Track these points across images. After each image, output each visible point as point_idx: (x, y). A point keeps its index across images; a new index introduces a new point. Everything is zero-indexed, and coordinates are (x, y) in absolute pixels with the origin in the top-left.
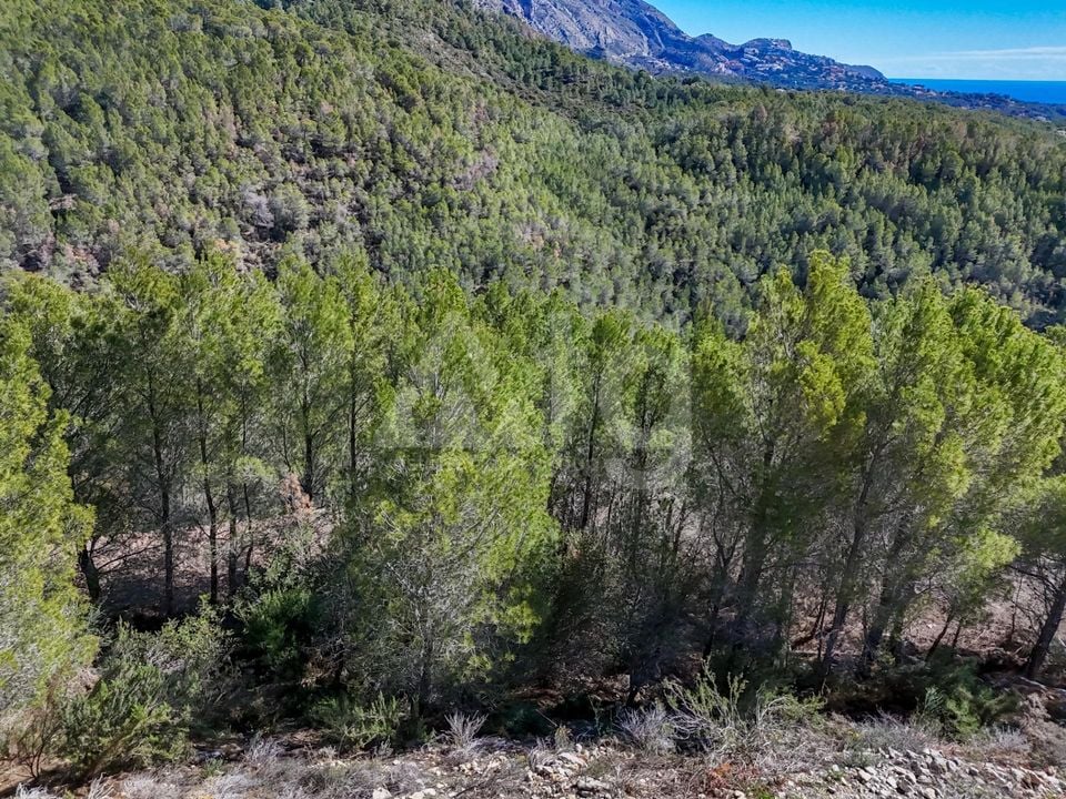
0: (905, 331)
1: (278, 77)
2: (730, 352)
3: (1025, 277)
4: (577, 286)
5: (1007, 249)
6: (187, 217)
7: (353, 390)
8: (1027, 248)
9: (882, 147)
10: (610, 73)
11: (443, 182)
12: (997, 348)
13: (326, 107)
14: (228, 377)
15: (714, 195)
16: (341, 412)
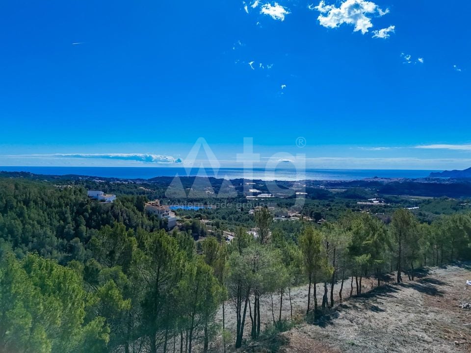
0: (2, 283)
5: (45, 233)
8: (53, 232)
12: (48, 278)
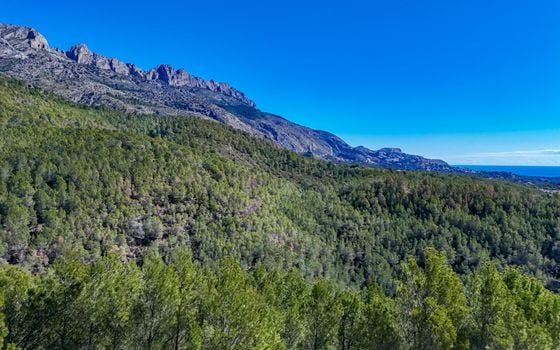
0: (482, 291)
1: (155, 166)
2: (389, 304)
3: (541, 262)
4: (303, 267)
5: (528, 247)
6: (100, 235)
7: (177, 329)
8: (538, 247)
9: (453, 196)
10: (315, 163)
11: (233, 214)
12: (533, 301)
13: (177, 180)
14: (108, 321)
15: (371, 219)
16: (170, 343)
